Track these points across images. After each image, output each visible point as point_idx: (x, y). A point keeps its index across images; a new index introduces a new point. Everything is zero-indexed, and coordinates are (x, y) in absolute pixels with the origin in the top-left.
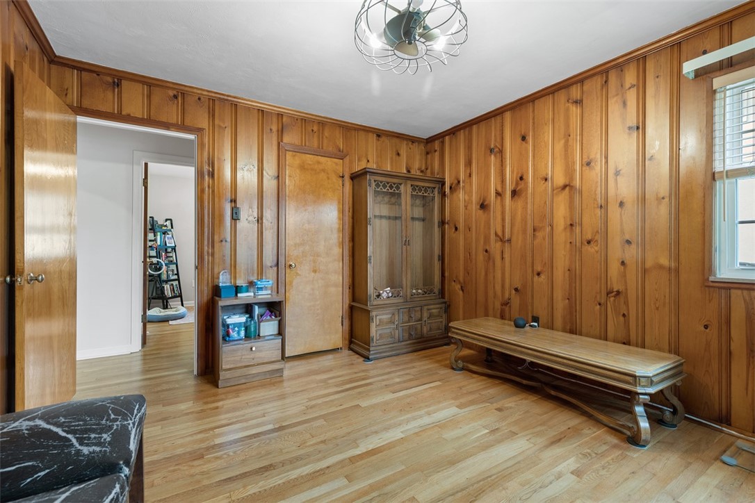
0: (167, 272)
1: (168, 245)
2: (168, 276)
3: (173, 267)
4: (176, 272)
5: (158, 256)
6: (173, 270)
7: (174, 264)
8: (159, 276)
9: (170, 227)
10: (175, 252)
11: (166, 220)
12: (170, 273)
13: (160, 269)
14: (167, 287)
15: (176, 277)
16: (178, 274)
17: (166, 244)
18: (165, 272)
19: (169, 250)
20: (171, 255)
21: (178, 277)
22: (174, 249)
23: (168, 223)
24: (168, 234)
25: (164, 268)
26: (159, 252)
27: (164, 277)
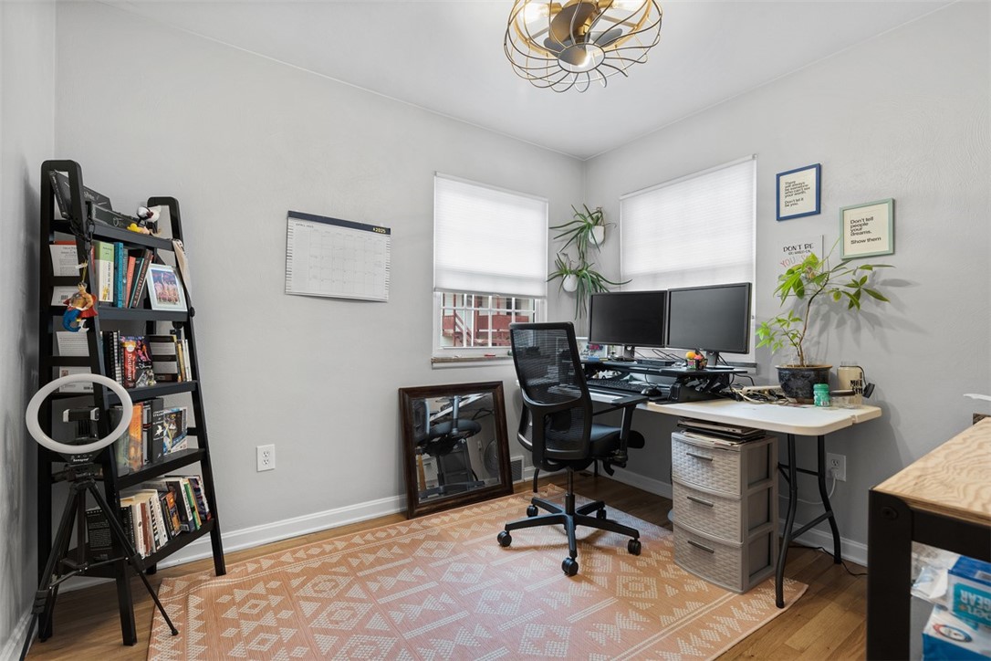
0: (149, 429)
1: (156, 305)
2: (153, 445)
3: (183, 402)
4: (190, 422)
5: (103, 357)
6: (179, 416)
7: (183, 388)
8: (106, 458)
9: (165, 232)
10: (189, 336)
11: (153, 202)
12: (165, 430)
13: (109, 420)
14: (144, 504)
15: (191, 443)
16: (199, 431)
17: (147, 303)
18: (137, 434)
19: (165, 328)
20: (170, 349)
21: (203, 443)
22: (184, 324)
23: (159, 213)
24: (157, 260)
25: (131, 413)
26: (108, 339)
27: (132, 458)
